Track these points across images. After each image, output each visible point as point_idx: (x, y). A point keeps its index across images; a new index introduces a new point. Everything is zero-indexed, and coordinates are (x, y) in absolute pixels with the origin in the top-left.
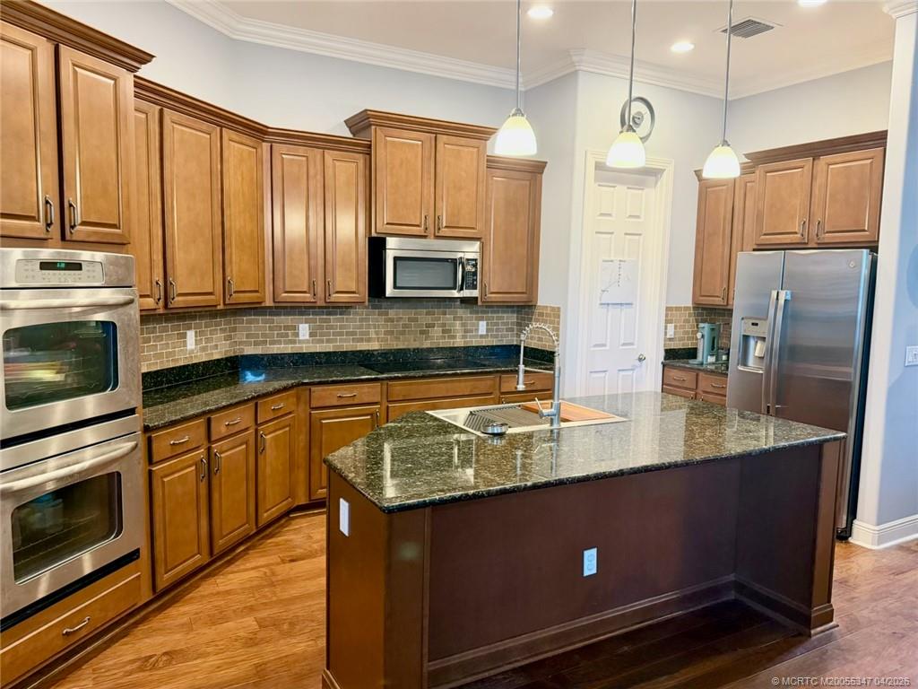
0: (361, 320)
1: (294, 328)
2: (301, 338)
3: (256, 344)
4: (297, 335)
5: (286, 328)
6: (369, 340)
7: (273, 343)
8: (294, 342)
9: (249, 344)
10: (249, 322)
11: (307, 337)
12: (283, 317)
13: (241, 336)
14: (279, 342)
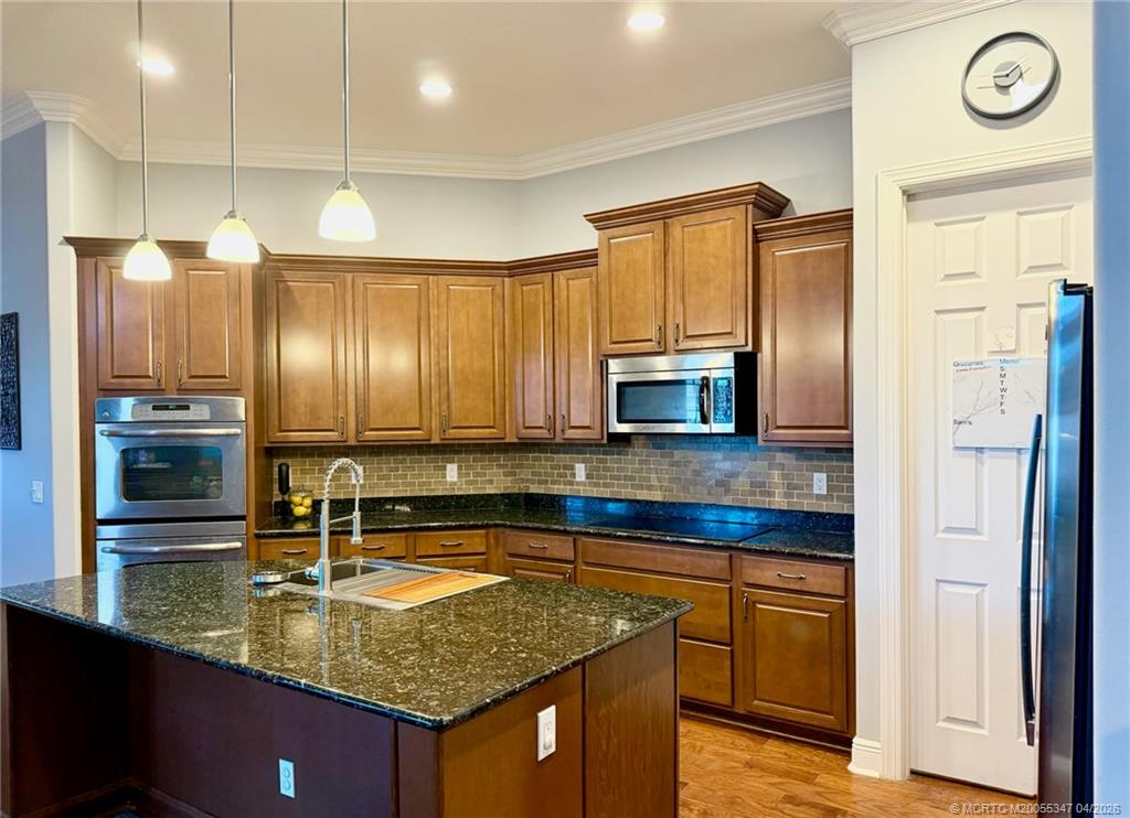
0: (641, 462)
1: (572, 468)
2: (578, 479)
3: (540, 482)
4: (574, 475)
5: (565, 467)
6: (650, 488)
7: (554, 483)
8: (571, 483)
9: (533, 482)
10: (534, 459)
11: (583, 479)
12: (562, 456)
13: (525, 474)
14: (558, 483)
